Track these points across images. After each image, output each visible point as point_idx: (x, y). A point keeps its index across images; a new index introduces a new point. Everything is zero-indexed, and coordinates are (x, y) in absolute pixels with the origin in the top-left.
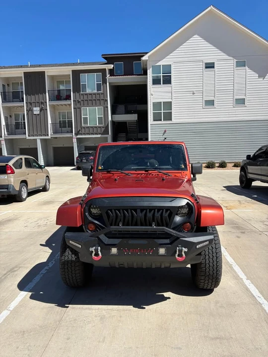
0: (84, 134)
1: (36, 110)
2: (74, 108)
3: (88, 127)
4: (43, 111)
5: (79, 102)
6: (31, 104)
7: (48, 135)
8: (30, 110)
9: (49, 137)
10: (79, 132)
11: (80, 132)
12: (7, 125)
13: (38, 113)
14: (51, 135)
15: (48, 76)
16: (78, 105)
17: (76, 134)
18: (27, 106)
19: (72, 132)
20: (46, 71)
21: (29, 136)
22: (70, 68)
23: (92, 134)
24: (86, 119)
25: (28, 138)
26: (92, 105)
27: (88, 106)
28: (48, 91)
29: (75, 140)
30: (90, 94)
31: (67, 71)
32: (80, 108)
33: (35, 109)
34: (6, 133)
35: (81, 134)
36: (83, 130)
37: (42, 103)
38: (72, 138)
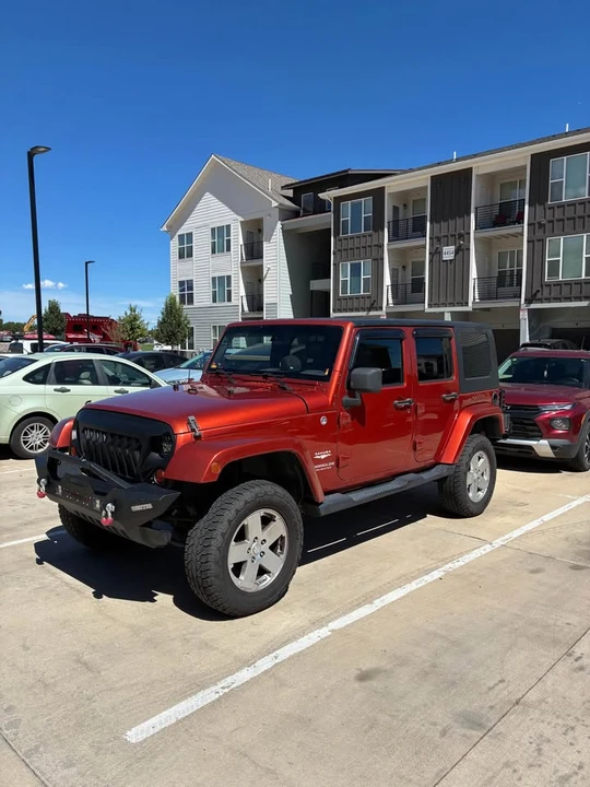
0: (548, 300)
1: (448, 252)
2: (528, 242)
3: (559, 284)
4: (461, 253)
5: (541, 226)
6: (439, 239)
7: (467, 304)
8: (436, 253)
9: (469, 308)
10: (535, 294)
11: (539, 296)
12: (394, 286)
13: (452, 257)
14: (474, 303)
15: (477, 176)
16: (539, 234)
17: (528, 301)
18: (432, 245)
19: (520, 297)
20: (474, 166)
21: (430, 306)
22: (528, 151)
23: (568, 299)
24: (554, 266)
25: (427, 309)
26: (574, 230)
27: (563, 233)
28: (476, 208)
29: (524, 315)
30: (573, 204)
31: (520, 158)
32: (542, 241)
33: (445, 249)
34: (391, 301)
35: (541, 301)
36: (546, 291)
37: (461, 236)
38: (518, 309)
